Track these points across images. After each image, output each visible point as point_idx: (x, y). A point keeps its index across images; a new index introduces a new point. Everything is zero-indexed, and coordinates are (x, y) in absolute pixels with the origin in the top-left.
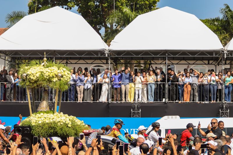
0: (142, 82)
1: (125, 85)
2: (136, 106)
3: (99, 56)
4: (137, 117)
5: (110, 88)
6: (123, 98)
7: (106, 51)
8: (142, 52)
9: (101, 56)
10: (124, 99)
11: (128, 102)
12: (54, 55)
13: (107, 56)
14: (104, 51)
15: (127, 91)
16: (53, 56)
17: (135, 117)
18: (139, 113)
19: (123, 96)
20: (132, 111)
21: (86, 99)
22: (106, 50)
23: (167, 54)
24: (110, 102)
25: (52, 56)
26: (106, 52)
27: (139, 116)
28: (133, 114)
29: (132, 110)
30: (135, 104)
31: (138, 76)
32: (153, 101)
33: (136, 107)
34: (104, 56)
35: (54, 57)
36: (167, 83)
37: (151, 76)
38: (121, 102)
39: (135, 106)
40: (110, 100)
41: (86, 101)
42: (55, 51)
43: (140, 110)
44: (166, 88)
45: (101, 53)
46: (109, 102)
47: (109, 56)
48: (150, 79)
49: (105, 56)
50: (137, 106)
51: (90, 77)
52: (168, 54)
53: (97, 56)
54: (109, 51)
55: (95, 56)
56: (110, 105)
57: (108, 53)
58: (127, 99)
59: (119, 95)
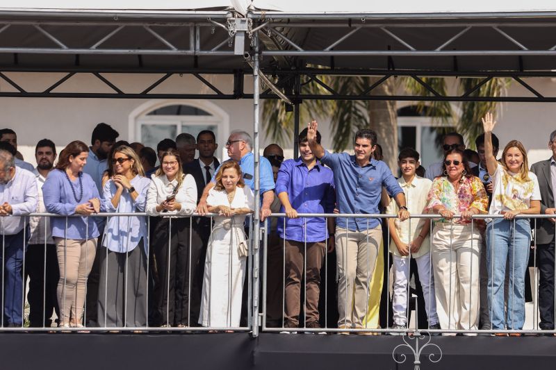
2: (417, 355)
3: (191, 52)
5: (257, 245)
7: (238, 21)
9: (205, 53)
13: (239, 50)
14: (224, 20)
22: (233, 12)
24: (255, 332)
30: (413, 344)
33: (417, 361)
34: (225, 48)
39: (412, 357)
40: (258, 320)
45: (205, 31)
49: (232, 49)
50: (422, 358)
53: (179, 48)
54: (254, 20)
55: (170, 49)
56: (258, 350)
57: (246, 35)
58: (357, 315)
59: (315, 289)
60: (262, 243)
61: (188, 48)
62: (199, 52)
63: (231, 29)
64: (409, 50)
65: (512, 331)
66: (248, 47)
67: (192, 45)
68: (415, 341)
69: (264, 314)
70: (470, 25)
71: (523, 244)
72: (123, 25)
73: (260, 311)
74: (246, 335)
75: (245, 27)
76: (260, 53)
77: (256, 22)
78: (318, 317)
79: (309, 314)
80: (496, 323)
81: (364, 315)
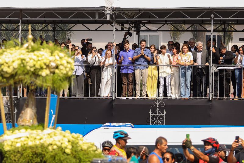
0: (171, 63)
2: (158, 105)
3: (96, 19)
4: (159, 123)
6: (137, 92)
7: (108, 10)
8: (170, 13)
9: (100, 19)
10: (138, 93)
11: (145, 97)
12: (21, 17)
13: (108, 18)
14: (104, 10)
15: (143, 79)
16: (19, 19)
17: (156, 123)
18: (162, 117)
19: (138, 87)
20: (151, 115)
21: (75, 93)
22: (107, 8)
23: (212, 16)
24: (114, 98)
25: (17, 19)
26: (108, 12)
27: (163, 122)
29: (150, 112)
31: (164, 54)
32: (189, 96)
33: (158, 107)
35: (19, 20)
36: (211, 66)
37: (186, 53)
38: (134, 97)
39: (156, 105)
40: (115, 95)
42: (22, 10)
43: (165, 113)
44: (211, 74)
45: (100, 13)
47: (113, 19)
48: (183, 58)
49: (106, 18)
51: (80, 55)
52: (214, 14)
53: (93, 18)
55: (90, 18)
56: (114, 103)
57: (110, 14)
58: (144, 93)
59: (131, 86)
60: (116, 73)
62: (98, 19)
63: (106, 13)
64: (157, 18)
65: (186, 98)
66: (111, 17)
67: (96, 17)
69: (116, 93)
70: (174, 11)
71: (189, 73)
72: (77, 12)
73: (115, 92)
74: (112, 99)
75: (110, 12)
76: (115, 19)
77: (113, 10)
78: (132, 94)
79: (129, 93)
80: (182, 95)
81: (146, 93)
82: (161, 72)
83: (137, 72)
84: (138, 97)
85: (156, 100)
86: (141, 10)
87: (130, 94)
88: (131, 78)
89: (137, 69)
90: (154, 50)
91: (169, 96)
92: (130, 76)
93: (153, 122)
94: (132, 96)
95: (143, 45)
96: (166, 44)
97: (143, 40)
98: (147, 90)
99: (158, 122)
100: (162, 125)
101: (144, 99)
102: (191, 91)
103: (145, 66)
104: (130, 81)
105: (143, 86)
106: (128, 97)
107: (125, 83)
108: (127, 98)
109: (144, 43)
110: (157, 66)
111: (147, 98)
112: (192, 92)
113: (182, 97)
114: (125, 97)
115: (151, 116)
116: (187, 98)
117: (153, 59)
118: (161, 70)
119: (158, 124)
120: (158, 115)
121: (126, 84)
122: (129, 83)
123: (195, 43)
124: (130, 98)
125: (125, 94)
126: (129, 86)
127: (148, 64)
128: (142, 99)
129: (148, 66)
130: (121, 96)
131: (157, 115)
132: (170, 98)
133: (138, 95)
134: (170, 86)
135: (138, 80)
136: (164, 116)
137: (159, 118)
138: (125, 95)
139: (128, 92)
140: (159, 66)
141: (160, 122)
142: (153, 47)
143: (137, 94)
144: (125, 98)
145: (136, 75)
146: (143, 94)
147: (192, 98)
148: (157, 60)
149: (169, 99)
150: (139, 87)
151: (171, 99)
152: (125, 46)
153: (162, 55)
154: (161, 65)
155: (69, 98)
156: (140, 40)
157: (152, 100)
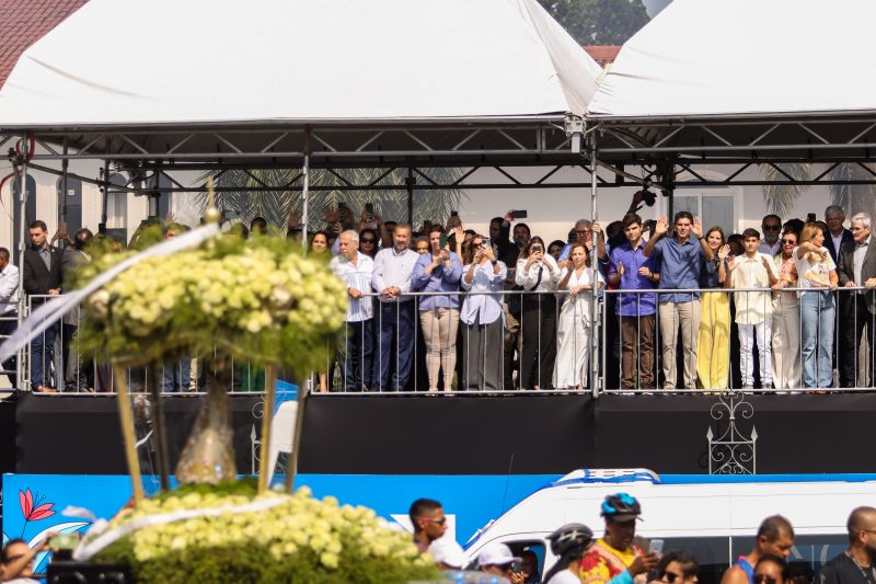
1: (676, 304)
2: (732, 412)
3: (537, 151)
4: (738, 469)
5: (597, 318)
6: (666, 372)
7: (574, 123)
8: (767, 127)
9: (550, 151)
10: (671, 377)
11: (693, 389)
12: (306, 149)
13: (576, 148)
14: (562, 123)
15: (686, 332)
16: (301, 154)
17: (727, 468)
18: (747, 449)
19: (670, 358)
20: (710, 442)
21: (475, 378)
22: (571, 116)
24: (596, 394)
25: (294, 154)
26: (575, 128)
27: (749, 466)
28: (714, 454)
29: (710, 436)
30: (728, 402)
31: (750, 255)
32: (829, 383)
33: (732, 417)
34: (564, 147)
35: (303, 158)
38: (658, 390)
39: (727, 414)
40: (599, 383)
41: (475, 386)
42: (309, 128)
43: (754, 436)
45: (549, 133)
46: (591, 394)
47: (590, 151)
49: (570, 147)
50: (736, 414)
51: (489, 262)
53: (528, 148)
54: (587, 122)
55: (519, 148)
56: (597, 409)
57: (582, 136)
58: (689, 377)
59: (649, 356)
60: (601, 315)
61: (535, 147)
62: (545, 151)
63: (568, 131)
64: (725, 145)
65: (819, 388)
66: (583, 145)
67: (539, 146)
68: (729, 400)
69: (604, 378)
70: (779, 123)
72: (479, 130)
73: (600, 375)
74: (589, 397)
75: (580, 129)
76: (596, 150)
77: (590, 124)
78: (652, 379)
79: (643, 377)
80: (809, 382)
81: (695, 377)
82: (742, 312)
83: (668, 312)
84: (670, 387)
85: (727, 398)
86: (678, 121)
87: (646, 380)
88: (648, 331)
89: (665, 303)
90: (719, 241)
91: (768, 386)
92: (646, 323)
93: (716, 466)
94: (653, 385)
95: (683, 227)
96: (757, 225)
97: (682, 215)
98: (697, 367)
99: (733, 465)
100: (747, 473)
101: (690, 393)
102: (834, 367)
103: (690, 293)
104: (647, 341)
105: (686, 356)
106: (639, 390)
107: (630, 347)
108: (637, 393)
109: (685, 220)
110: (727, 293)
111: (697, 393)
112: (837, 370)
113: (807, 386)
114: (632, 388)
115: (712, 445)
116: (822, 389)
117: (717, 269)
118: (740, 306)
119: (733, 472)
120: (732, 442)
121: (634, 349)
122: (642, 347)
123: (843, 220)
124: (648, 392)
125: (632, 380)
126: (642, 355)
127: (701, 287)
128: (682, 393)
129: (701, 293)
130: (617, 388)
131: (732, 446)
132: (770, 389)
133: (670, 383)
134: (768, 355)
135: (670, 339)
136: (752, 445)
137: (737, 452)
138: (631, 384)
139: (640, 373)
140: (732, 293)
141: (739, 465)
142: (716, 234)
143: (668, 380)
144: (631, 393)
145: (662, 321)
146: (686, 380)
147: (838, 389)
148: (728, 272)
149: (768, 393)
150: (674, 359)
151: (774, 393)
152: (628, 233)
153: (747, 259)
154: (743, 287)
155: (459, 395)
156: (675, 212)
157: (713, 397)
